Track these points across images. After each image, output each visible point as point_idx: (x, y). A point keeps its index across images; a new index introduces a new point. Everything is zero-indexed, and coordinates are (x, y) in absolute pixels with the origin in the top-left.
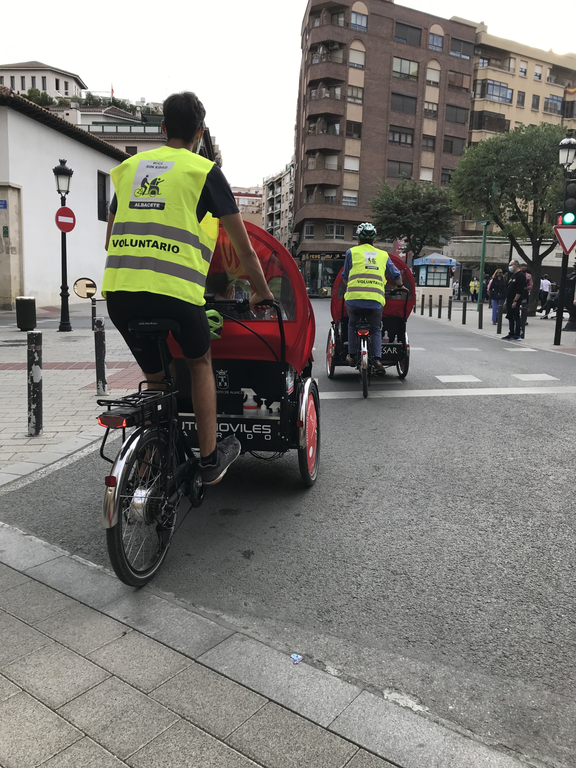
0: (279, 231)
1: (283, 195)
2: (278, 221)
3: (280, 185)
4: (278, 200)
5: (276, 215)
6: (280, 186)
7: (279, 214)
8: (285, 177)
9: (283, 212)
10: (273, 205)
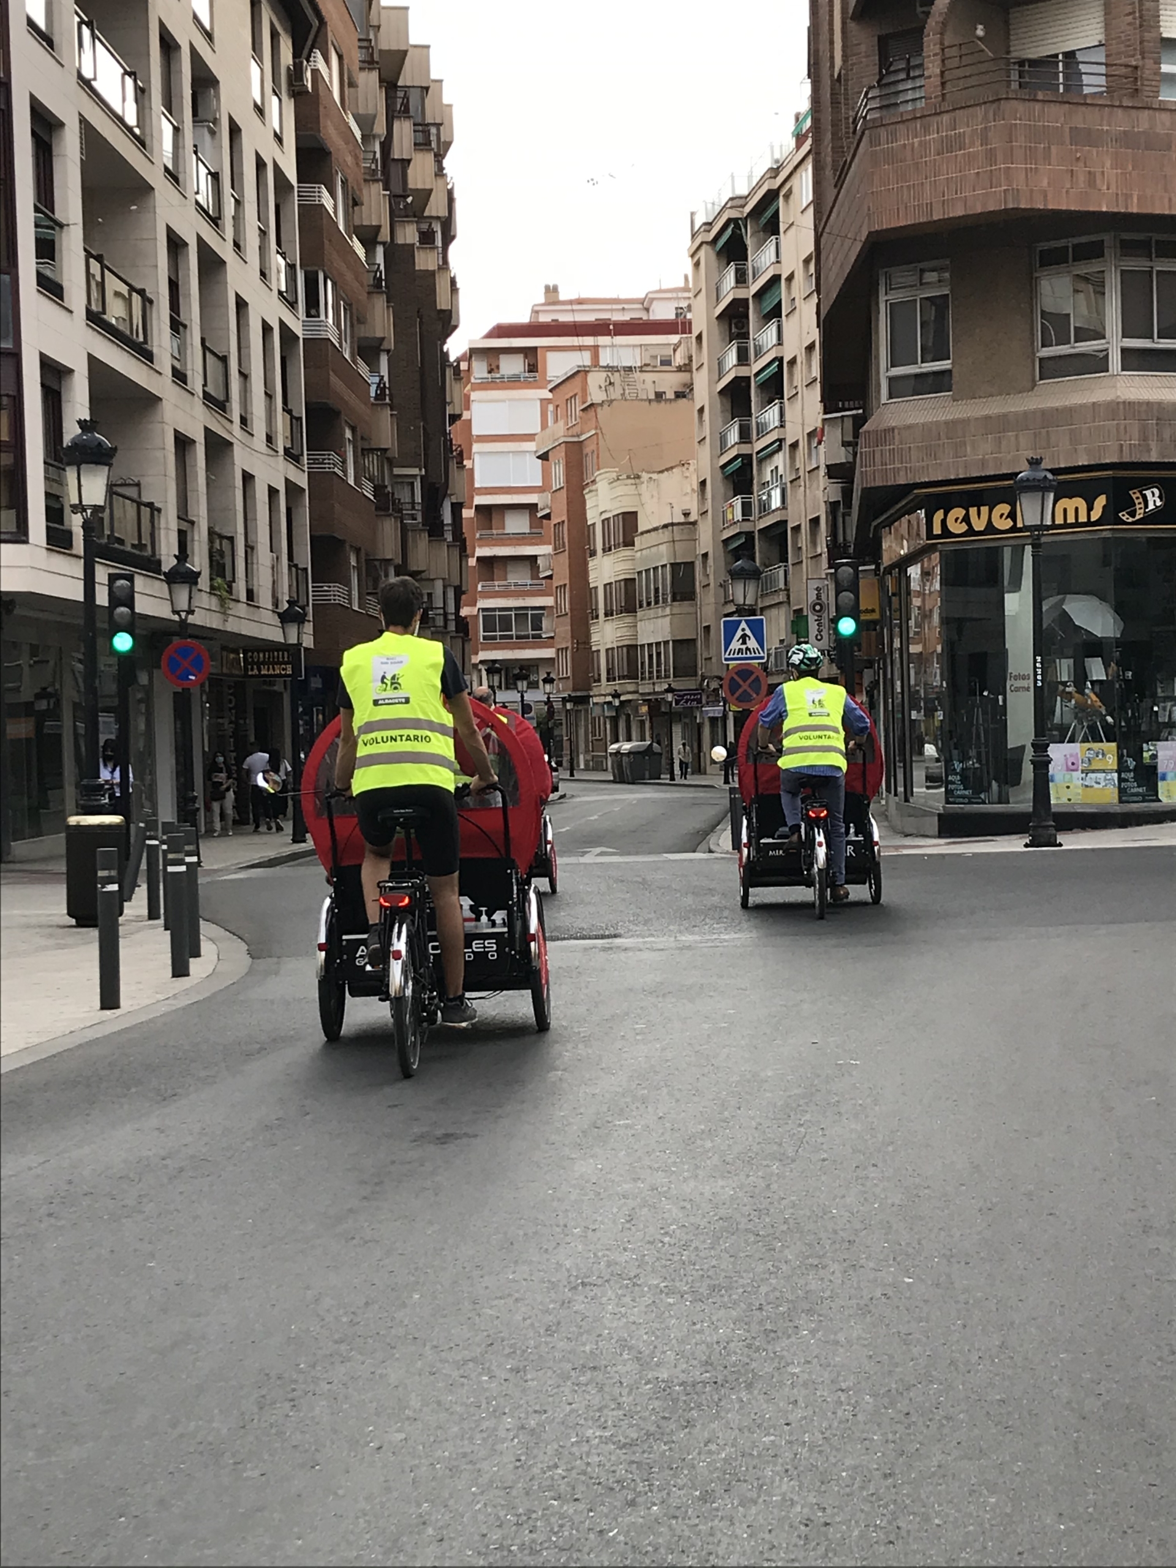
0: (780, 460)
1: (790, 278)
2: (771, 416)
3: (772, 228)
4: (768, 305)
5: (763, 386)
6: (775, 231)
7: (778, 377)
8: (794, 182)
9: (793, 362)
10: (746, 335)
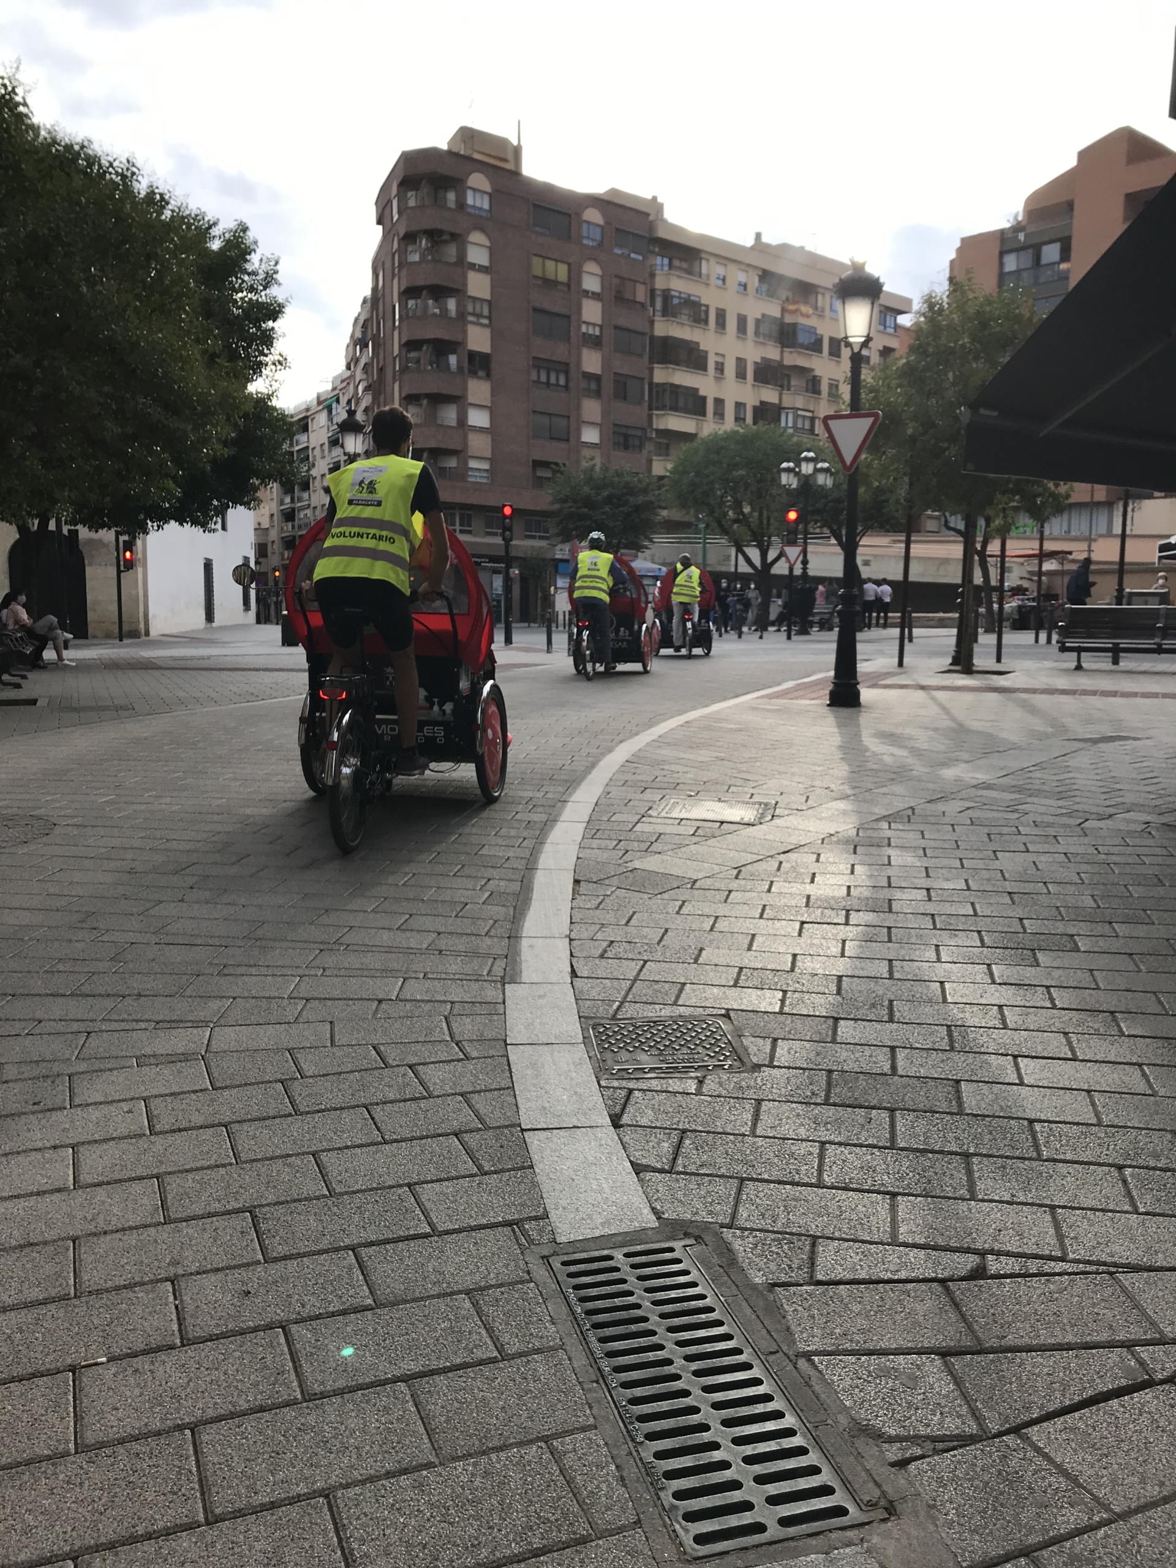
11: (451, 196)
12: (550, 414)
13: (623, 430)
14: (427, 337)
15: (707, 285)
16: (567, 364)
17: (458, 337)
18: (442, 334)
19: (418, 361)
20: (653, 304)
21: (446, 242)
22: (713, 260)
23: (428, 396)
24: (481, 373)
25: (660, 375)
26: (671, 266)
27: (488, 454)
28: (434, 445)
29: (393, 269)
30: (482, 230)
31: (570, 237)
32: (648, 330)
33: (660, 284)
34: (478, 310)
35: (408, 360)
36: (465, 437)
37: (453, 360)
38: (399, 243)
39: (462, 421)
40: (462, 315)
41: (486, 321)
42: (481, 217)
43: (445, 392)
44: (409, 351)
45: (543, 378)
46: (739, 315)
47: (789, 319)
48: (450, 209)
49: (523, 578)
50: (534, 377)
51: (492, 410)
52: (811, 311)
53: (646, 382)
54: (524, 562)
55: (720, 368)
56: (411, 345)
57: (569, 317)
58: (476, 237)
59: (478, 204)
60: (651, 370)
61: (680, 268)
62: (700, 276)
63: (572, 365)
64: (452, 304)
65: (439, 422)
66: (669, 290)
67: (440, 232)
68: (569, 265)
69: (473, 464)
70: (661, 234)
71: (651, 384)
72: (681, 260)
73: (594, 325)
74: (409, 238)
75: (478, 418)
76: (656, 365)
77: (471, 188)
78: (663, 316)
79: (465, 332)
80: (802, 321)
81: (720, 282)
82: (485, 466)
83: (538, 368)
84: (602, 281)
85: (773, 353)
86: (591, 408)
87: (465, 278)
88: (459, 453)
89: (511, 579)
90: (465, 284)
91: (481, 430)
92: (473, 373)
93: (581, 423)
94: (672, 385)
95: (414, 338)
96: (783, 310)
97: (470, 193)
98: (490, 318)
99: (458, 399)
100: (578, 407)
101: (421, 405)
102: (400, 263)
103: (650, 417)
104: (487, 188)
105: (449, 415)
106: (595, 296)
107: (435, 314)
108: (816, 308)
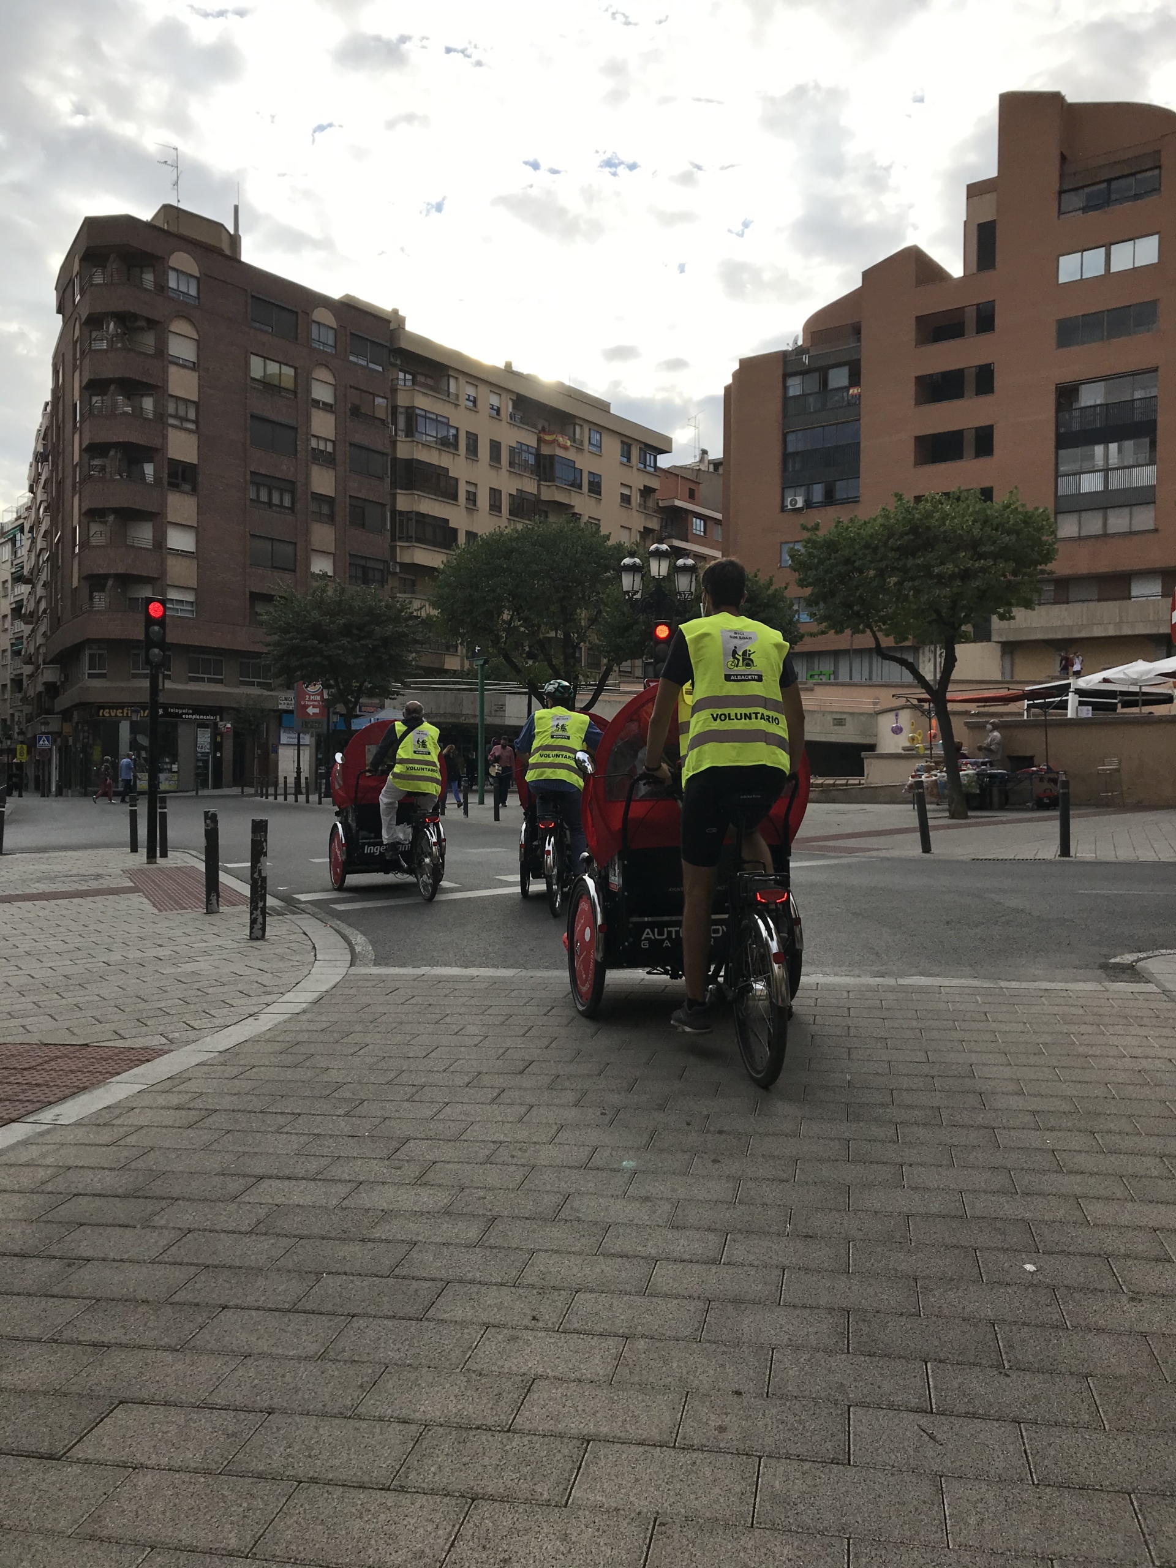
11: (149, 278)
12: (272, 539)
13: (363, 562)
14: (115, 439)
15: (457, 405)
16: (293, 483)
17: (157, 442)
18: (134, 437)
19: (103, 468)
20: (395, 422)
21: (142, 329)
22: (462, 380)
23: (118, 512)
24: (187, 487)
25: (404, 502)
26: (414, 382)
27: (194, 583)
28: (121, 570)
29: (75, 359)
30: (189, 319)
31: (297, 339)
32: (389, 451)
33: (402, 400)
34: (182, 413)
35: (91, 468)
36: (163, 562)
37: (149, 469)
38: (81, 330)
39: (160, 543)
40: (161, 416)
41: (192, 426)
42: (187, 304)
43: (138, 507)
44: (92, 458)
45: (264, 497)
46: (491, 441)
47: (545, 450)
48: (147, 290)
49: (237, 734)
50: (252, 495)
51: (198, 531)
52: (569, 443)
53: (388, 507)
54: (237, 713)
55: (472, 498)
56: (94, 450)
57: (295, 429)
58: (179, 326)
59: (183, 288)
60: (394, 497)
61: (425, 385)
62: (448, 396)
63: (299, 484)
64: (148, 404)
65: (129, 542)
66: (413, 408)
67: (135, 317)
68: (296, 369)
69: (173, 595)
70: (404, 345)
71: (394, 512)
72: (426, 376)
73: (326, 440)
74: (94, 322)
75: (180, 540)
76: (399, 491)
77: (174, 269)
78: (407, 436)
79: (165, 437)
80: (559, 452)
81: (471, 404)
82: (190, 597)
83: (258, 485)
84: (335, 390)
85: (530, 486)
86: (323, 535)
87: (165, 373)
88: (157, 581)
89: (221, 735)
90: (166, 381)
91: (184, 554)
92: (174, 486)
93: (310, 551)
94: (418, 514)
95: (97, 441)
96: (540, 440)
97: (172, 276)
98: (196, 422)
99: (156, 517)
100: (307, 532)
101: (105, 523)
102: (82, 353)
103: (393, 549)
104: (194, 270)
105: (144, 534)
106: (327, 407)
107: (125, 413)
108: (574, 441)
